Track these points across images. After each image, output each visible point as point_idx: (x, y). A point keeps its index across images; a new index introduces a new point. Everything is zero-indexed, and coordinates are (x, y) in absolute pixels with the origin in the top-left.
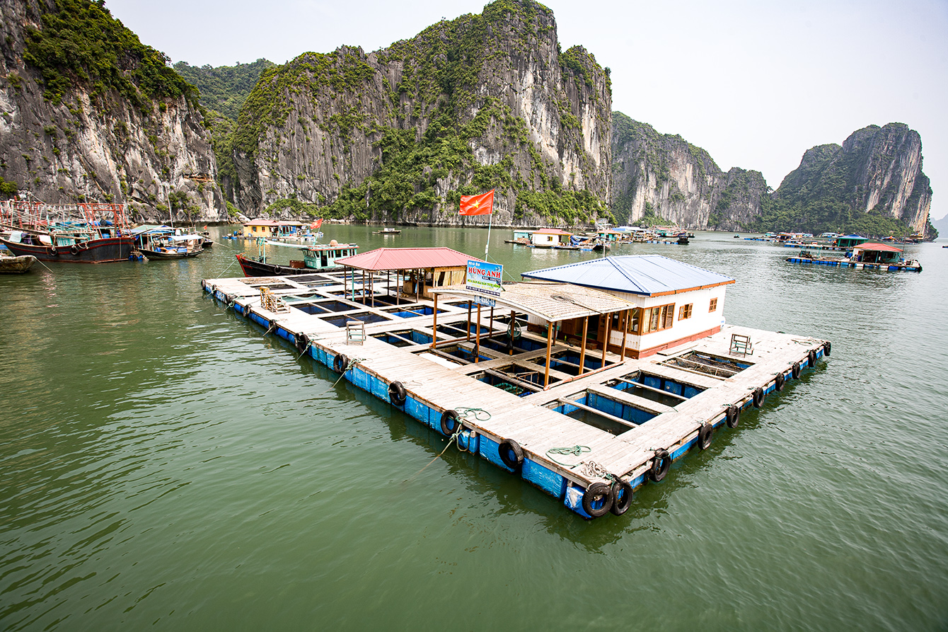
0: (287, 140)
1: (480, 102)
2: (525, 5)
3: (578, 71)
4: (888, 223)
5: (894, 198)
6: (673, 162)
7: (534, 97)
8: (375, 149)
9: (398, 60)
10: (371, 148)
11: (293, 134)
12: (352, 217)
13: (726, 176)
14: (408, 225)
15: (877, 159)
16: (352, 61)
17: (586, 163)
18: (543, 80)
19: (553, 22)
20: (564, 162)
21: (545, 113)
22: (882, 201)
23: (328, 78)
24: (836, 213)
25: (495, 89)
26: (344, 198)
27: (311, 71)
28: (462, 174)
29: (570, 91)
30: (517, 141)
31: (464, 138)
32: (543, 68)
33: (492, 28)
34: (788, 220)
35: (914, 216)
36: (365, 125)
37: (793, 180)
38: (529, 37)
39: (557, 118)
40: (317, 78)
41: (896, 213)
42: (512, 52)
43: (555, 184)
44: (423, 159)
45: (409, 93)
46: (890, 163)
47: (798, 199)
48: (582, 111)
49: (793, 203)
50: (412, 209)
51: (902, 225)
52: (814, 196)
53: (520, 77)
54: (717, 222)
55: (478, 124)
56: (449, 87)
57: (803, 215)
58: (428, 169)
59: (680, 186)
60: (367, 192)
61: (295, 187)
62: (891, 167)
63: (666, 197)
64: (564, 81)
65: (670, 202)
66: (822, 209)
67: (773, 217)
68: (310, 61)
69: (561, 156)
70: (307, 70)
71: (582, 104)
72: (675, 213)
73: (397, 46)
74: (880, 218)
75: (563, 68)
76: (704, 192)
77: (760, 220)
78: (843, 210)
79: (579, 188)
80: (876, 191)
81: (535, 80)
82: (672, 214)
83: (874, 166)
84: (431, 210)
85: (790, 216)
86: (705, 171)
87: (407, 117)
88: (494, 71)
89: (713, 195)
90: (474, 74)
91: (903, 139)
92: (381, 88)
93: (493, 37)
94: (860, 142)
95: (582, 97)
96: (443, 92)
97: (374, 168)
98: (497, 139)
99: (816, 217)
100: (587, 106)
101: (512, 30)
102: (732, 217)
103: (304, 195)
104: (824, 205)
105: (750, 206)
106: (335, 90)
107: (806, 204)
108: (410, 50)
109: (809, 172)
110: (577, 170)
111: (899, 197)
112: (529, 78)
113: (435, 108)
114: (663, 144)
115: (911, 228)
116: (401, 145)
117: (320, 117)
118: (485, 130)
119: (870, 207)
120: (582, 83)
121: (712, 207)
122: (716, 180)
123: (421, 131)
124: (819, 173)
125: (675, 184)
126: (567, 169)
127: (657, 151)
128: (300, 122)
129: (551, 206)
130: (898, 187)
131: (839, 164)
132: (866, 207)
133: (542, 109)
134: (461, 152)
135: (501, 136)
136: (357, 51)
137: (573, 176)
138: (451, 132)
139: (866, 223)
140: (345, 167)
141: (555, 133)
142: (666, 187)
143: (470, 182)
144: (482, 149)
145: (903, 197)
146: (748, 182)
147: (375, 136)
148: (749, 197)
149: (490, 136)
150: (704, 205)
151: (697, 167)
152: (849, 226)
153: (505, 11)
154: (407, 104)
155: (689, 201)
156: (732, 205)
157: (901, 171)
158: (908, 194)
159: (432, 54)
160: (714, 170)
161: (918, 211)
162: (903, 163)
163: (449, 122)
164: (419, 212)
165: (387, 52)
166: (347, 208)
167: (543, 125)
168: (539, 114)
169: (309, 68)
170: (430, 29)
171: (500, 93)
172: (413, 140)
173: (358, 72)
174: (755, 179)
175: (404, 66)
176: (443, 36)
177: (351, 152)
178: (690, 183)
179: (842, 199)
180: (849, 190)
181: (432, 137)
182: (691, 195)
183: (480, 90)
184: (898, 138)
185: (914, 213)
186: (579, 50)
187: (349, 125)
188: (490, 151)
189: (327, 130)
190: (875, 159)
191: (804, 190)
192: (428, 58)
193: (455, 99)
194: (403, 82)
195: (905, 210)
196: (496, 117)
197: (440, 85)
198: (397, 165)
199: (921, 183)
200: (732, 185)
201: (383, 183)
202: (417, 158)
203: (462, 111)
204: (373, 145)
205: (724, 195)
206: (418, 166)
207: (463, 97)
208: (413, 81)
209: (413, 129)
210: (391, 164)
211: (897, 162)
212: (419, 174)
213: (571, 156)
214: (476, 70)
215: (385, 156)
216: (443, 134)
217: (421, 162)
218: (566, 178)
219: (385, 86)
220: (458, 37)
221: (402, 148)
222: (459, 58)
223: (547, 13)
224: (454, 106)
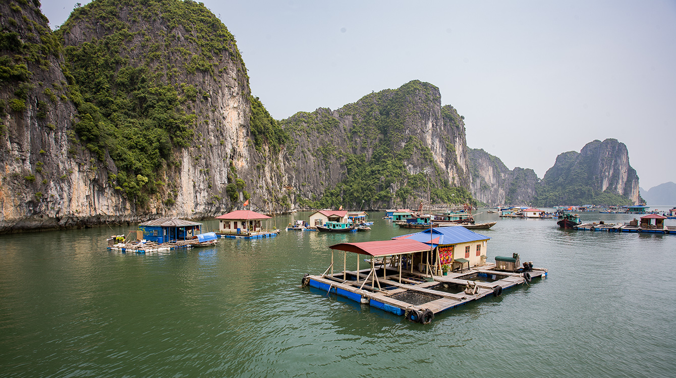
0: (295, 163)
1: (406, 139)
2: (424, 86)
3: (451, 119)
4: (617, 198)
5: (617, 183)
6: (481, 165)
7: (433, 135)
8: (342, 166)
9: (349, 115)
10: (339, 166)
11: (299, 159)
12: (333, 207)
13: (512, 173)
14: (373, 210)
15: (604, 160)
16: (326, 116)
17: (459, 171)
18: (437, 125)
19: (440, 94)
20: (449, 171)
21: (438, 143)
22: (611, 184)
23: (314, 126)
24: (585, 193)
25: (413, 132)
26: (327, 196)
27: (305, 123)
28: (402, 180)
29: (448, 131)
30: (428, 160)
31: (400, 159)
32: (436, 119)
33: (410, 98)
34: (555, 198)
35: (631, 193)
36: (336, 153)
37: (552, 174)
38: (429, 102)
39: (445, 146)
40: (309, 126)
41: (620, 191)
42: (421, 111)
43: (446, 184)
44: (377, 172)
45: (359, 134)
46: (611, 162)
47: (559, 185)
48: (455, 142)
49: (555, 188)
50: (377, 201)
51: (625, 198)
52: (569, 183)
53: (425, 124)
54: (510, 202)
55: (408, 152)
56: (385, 130)
57: (564, 194)
58: (383, 178)
59: (486, 180)
60: (342, 192)
61: (300, 190)
62: (613, 164)
63: (479, 187)
64: (445, 125)
65: (481, 190)
66: (575, 190)
67: (544, 197)
68: (304, 117)
69: (447, 167)
70: (303, 122)
71: (455, 137)
72: (485, 198)
73: (347, 107)
74: (611, 194)
75: (443, 118)
76: (500, 183)
77: (536, 199)
78: (589, 191)
79: (457, 185)
80: (607, 179)
81: (433, 125)
82: (484, 197)
83: (603, 164)
84: (388, 202)
85: (556, 196)
86: (499, 170)
87: (358, 147)
88: (412, 121)
89: (506, 185)
90: (401, 123)
91: (617, 148)
92: (343, 131)
93: (410, 103)
94: (591, 150)
95: (455, 133)
96: (381, 133)
97: (342, 178)
98: (418, 159)
99: (573, 196)
100: (457, 138)
101: (420, 99)
102: (519, 198)
103: (305, 195)
104: (576, 188)
105: (529, 190)
106: (318, 133)
107: (564, 188)
108: (355, 109)
109: (562, 168)
110: (456, 175)
111: (620, 181)
112: (430, 125)
113: (377, 142)
114: (474, 155)
115: (631, 200)
116: (358, 164)
117: (311, 149)
118: (411, 155)
119: (604, 188)
120: (454, 126)
121: (506, 192)
122: (507, 175)
123: (369, 156)
124: (569, 169)
125: (483, 179)
126: (450, 175)
127: (470, 159)
128: (302, 152)
129: (448, 197)
130: (619, 176)
131: (580, 163)
132: (602, 188)
133: (437, 142)
134: (400, 168)
135: (420, 158)
136: (328, 110)
137: (453, 178)
138: (390, 156)
139: (604, 198)
140: (326, 178)
141: (444, 154)
142: (478, 181)
143: (406, 184)
144: (410, 166)
145: (622, 182)
146: (526, 176)
147: (342, 159)
148: (528, 185)
149: (415, 158)
150: (501, 191)
151: (495, 168)
152: (594, 200)
153: (415, 89)
154: (358, 140)
155: (492, 189)
156: (518, 190)
157: (619, 166)
158: (625, 180)
159: (371, 111)
160: (505, 169)
161: (633, 190)
162: (619, 161)
163: (387, 150)
164: (380, 203)
165: (342, 111)
166: (330, 202)
167: (438, 150)
168: (435, 144)
169: (304, 121)
170: (366, 97)
171: (416, 134)
172: (364, 161)
173: (330, 122)
174: (530, 173)
175: (353, 118)
176: (375, 101)
177: (329, 169)
178: (491, 178)
179: (587, 184)
180: (590, 178)
181: (377, 159)
182: (493, 185)
183: (405, 132)
184: (614, 147)
185: (631, 191)
186: (449, 107)
187: (328, 153)
188: (415, 167)
189: (315, 156)
190: (603, 160)
191: (561, 179)
192: (368, 113)
193: (390, 137)
194: (354, 127)
195: (625, 190)
196: (416, 147)
197: (379, 129)
198: (358, 175)
199: (632, 173)
200: (517, 178)
201: (351, 186)
202: (373, 172)
203: (396, 144)
204: (340, 164)
205: (512, 184)
206: (374, 177)
207: (394, 136)
208: (360, 127)
209: (364, 155)
210: (354, 175)
211: (615, 161)
212: (376, 181)
213: (452, 167)
214: (402, 121)
215: (349, 171)
216: (385, 157)
217: (376, 174)
218: (450, 179)
219: (345, 130)
220: (384, 102)
221: (358, 166)
222: (388, 114)
223: (436, 89)
224: (390, 141)
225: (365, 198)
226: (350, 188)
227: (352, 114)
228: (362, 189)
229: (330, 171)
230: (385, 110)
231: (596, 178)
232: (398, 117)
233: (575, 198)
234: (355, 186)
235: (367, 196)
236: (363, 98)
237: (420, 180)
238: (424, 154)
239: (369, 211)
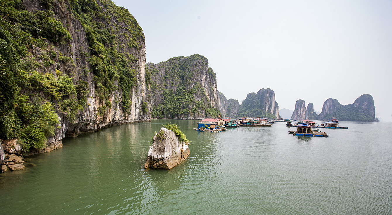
1: (194, 83)
2: (201, 57)
3: (212, 75)
4: (271, 115)
7: (205, 82)
8: (161, 95)
12: (158, 117)
13: (229, 101)
14: (179, 119)
16: (152, 68)
17: (215, 100)
18: (207, 78)
19: (208, 62)
20: (211, 100)
21: (207, 86)
22: (269, 109)
25: (197, 80)
26: (154, 111)
28: (193, 104)
29: (211, 80)
30: (204, 94)
31: (192, 93)
32: (207, 74)
33: (195, 63)
34: (247, 114)
36: (158, 88)
37: (246, 102)
38: (204, 66)
39: (210, 88)
41: (272, 112)
42: (200, 70)
43: (210, 106)
45: (169, 78)
47: (248, 108)
48: (213, 86)
49: (247, 109)
50: (181, 115)
51: (274, 115)
52: (253, 107)
53: (202, 77)
54: (228, 116)
55: (195, 90)
56: (183, 78)
58: (184, 103)
60: (162, 109)
64: (209, 77)
66: (255, 111)
67: (242, 114)
69: (210, 98)
71: (213, 84)
73: (162, 63)
74: (269, 113)
75: (209, 74)
76: (224, 106)
77: (239, 114)
78: (261, 111)
79: (214, 107)
80: (267, 106)
81: (205, 77)
84: (188, 115)
85: (247, 113)
86: (223, 100)
87: (169, 85)
88: (197, 75)
89: (226, 107)
92: (161, 76)
93: (195, 65)
94: (261, 93)
95: (213, 82)
96: (180, 79)
97: (161, 101)
98: (200, 94)
101: (200, 64)
102: (231, 114)
104: (256, 110)
105: (236, 110)
107: (251, 110)
108: (166, 65)
109: (249, 100)
110: (214, 102)
111: (272, 108)
113: (179, 84)
115: (276, 116)
119: (267, 111)
120: (213, 78)
121: (226, 111)
122: (226, 102)
123: (174, 90)
124: (252, 101)
126: (212, 102)
130: (272, 105)
131: (257, 98)
132: (266, 110)
136: (153, 64)
137: (213, 104)
138: (186, 91)
139: (266, 115)
141: (209, 92)
143: (195, 106)
144: (196, 97)
147: (161, 91)
148: (235, 108)
149: (198, 93)
150: (223, 110)
151: (221, 98)
153: (198, 58)
154: (169, 82)
155: (220, 109)
156: (231, 110)
157: (272, 101)
158: (274, 107)
159: (175, 67)
160: (225, 99)
161: (276, 112)
162: (272, 99)
163: (185, 88)
164: (183, 115)
165: (159, 65)
166: (156, 114)
167: (207, 90)
172: (172, 93)
173: (154, 71)
174: (236, 102)
175: (165, 70)
176: (176, 62)
177: (155, 96)
178: (220, 103)
179: (260, 108)
180: (261, 106)
181: (179, 92)
182: (220, 107)
183: (194, 80)
184: (270, 92)
186: (211, 69)
188: (198, 98)
190: (266, 98)
191: (249, 106)
192: (173, 68)
193: (186, 82)
194: (166, 75)
195: (274, 111)
196: (199, 88)
197: (179, 77)
198: (170, 101)
199: (276, 104)
200: (231, 104)
201: (167, 106)
202: (178, 99)
203: (189, 86)
204: (160, 94)
205: (229, 107)
206: (179, 101)
207: (189, 81)
208: (169, 75)
209: (172, 90)
210: (168, 100)
211: (270, 99)
212: (181, 104)
213: (212, 98)
214: (192, 74)
215: (165, 98)
216: (184, 92)
217: (180, 100)
218: (212, 104)
219: (162, 76)
220: (181, 63)
221: (169, 95)
222: (183, 69)
223: (206, 60)
224: (186, 84)
225: (176, 112)
226: (167, 107)
227: (164, 67)
228: (173, 107)
229: (155, 98)
230: (181, 67)
231: (264, 106)
232: (190, 72)
233: (255, 114)
234: (169, 106)
235: (176, 111)
236: (170, 59)
237: (201, 104)
238: (202, 91)
239: (177, 119)
